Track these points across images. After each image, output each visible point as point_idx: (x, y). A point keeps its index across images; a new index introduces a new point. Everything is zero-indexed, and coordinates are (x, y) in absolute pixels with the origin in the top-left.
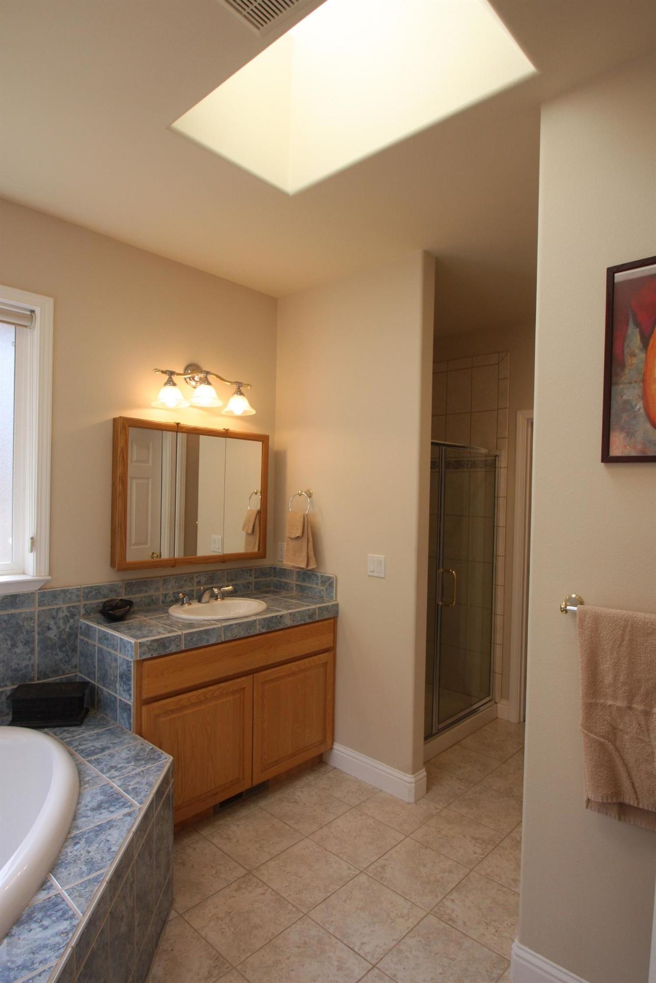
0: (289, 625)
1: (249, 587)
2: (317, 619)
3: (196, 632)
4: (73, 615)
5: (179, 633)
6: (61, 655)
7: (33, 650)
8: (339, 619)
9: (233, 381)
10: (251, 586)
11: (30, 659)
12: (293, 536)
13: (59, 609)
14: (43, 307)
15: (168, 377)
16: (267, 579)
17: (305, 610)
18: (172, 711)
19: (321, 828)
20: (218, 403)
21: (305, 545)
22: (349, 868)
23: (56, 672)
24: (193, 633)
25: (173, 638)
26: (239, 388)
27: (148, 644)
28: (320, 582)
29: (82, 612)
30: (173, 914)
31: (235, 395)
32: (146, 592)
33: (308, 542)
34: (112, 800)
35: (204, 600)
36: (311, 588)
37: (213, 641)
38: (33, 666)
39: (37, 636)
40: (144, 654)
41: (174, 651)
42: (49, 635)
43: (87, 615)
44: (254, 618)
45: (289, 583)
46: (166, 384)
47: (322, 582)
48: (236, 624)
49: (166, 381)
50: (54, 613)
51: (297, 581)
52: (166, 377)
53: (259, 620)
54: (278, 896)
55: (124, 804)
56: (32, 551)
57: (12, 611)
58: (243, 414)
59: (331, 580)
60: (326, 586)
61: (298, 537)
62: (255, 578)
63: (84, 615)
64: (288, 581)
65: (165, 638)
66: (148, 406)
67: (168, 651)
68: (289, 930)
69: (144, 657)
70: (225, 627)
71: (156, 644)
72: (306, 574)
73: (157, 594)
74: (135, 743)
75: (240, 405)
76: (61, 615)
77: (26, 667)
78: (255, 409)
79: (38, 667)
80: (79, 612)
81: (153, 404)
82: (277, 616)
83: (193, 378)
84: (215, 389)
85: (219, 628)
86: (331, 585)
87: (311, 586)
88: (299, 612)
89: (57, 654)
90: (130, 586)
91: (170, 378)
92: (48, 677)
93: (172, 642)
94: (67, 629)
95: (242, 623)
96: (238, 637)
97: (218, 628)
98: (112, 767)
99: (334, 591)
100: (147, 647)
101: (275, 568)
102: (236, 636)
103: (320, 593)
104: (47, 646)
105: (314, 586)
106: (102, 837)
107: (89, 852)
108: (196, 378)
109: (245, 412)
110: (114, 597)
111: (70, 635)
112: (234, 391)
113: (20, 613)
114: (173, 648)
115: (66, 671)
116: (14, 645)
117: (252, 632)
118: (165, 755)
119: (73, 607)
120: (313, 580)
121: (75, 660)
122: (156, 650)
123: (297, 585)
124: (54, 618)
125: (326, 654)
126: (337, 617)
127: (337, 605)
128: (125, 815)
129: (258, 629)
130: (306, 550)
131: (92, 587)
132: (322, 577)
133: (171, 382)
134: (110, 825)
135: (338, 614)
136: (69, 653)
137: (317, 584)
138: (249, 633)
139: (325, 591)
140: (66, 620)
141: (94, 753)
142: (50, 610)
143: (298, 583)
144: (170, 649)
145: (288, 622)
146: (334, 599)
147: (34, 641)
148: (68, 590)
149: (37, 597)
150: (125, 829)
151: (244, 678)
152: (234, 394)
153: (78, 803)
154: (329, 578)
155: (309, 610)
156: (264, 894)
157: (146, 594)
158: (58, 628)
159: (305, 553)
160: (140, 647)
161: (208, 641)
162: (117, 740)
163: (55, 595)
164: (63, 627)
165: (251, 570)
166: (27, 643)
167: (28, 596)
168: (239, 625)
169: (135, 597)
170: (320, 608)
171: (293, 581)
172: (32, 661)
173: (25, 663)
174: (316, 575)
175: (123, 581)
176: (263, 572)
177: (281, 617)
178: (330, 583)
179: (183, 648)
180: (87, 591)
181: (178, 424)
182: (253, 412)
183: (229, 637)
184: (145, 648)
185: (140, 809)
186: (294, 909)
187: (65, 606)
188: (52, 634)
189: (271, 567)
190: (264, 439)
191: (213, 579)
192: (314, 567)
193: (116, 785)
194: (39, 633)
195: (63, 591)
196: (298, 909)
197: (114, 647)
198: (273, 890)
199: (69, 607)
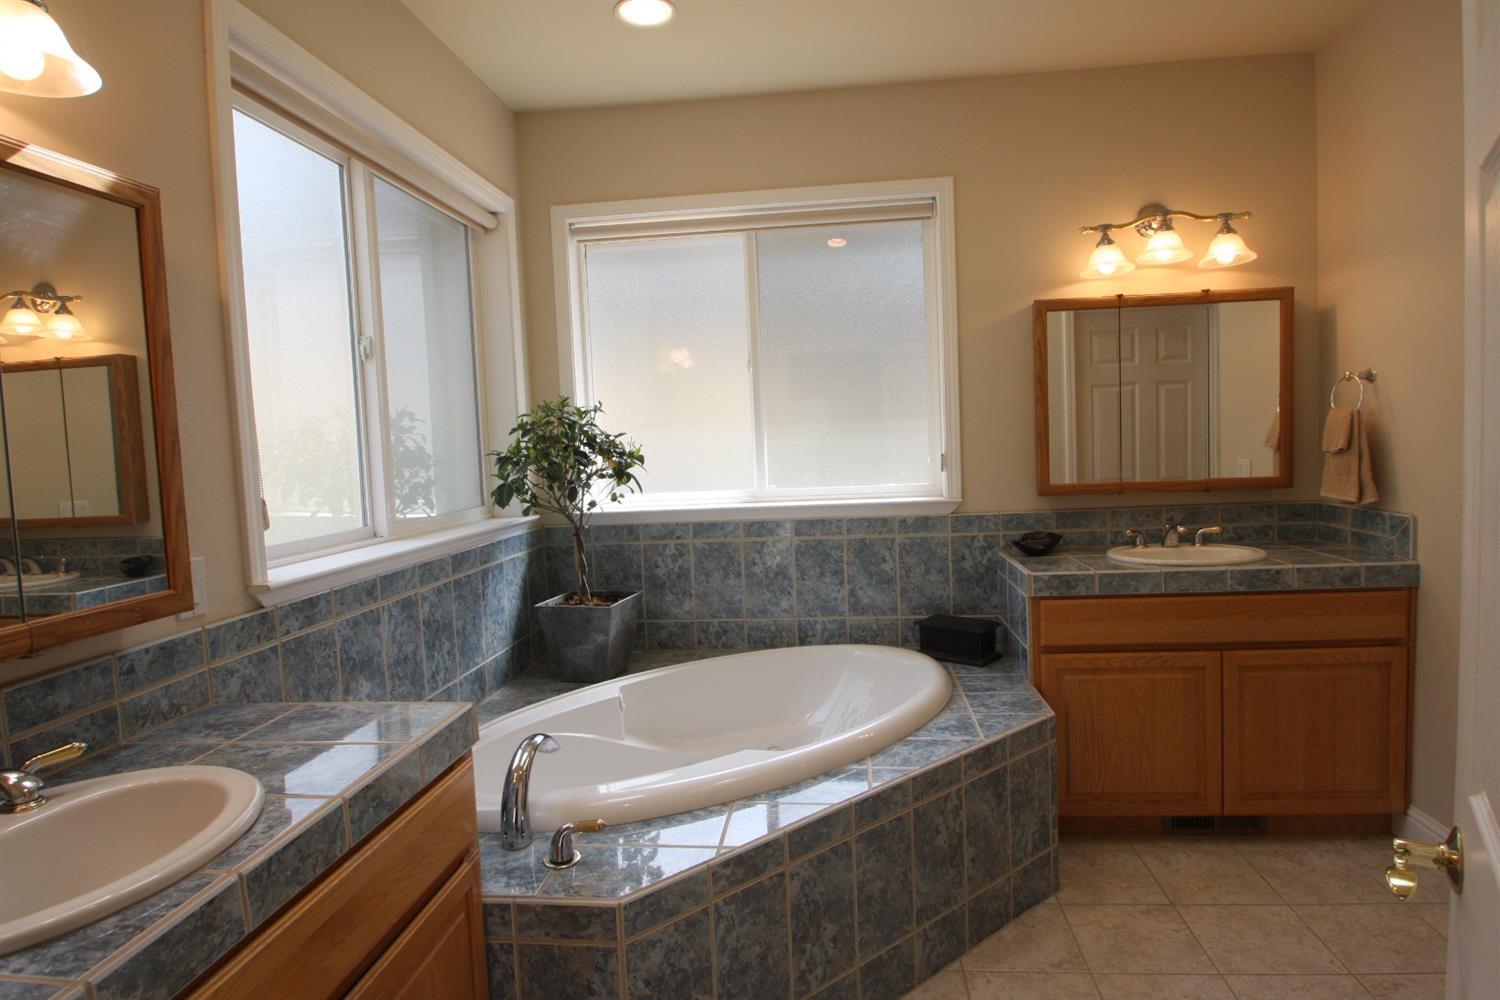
0: (1296, 587)
1: (1267, 535)
2: (1363, 585)
3: (1118, 574)
4: (990, 547)
5: (1092, 572)
6: (978, 591)
7: (947, 579)
8: (1422, 593)
9: (1215, 214)
10: (1271, 533)
11: (944, 589)
12: (1333, 449)
13: (973, 538)
14: (941, 190)
15: (1101, 234)
16: (1308, 523)
17: (1334, 568)
18: (1083, 671)
19: (1321, 905)
20: (1185, 255)
21: (1355, 463)
22: (1332, 962)
23: (973, 609)
24: (1114, 575)
25: (1082, 578)
26: (1226, 223)
27: (1046, 579)
28: (1387, 527)
29: (1002, 543)
30: (1052, 900)
31: (1219, 235)
32: (1087, 527)
33: (1360, 460)
34: (964, 727)
35: (1168, 542)
36: (1374, 537)
37: (1144, 590)
38: (948, 597)
39: (951, 565)
40: (1041, 590)
41: (1083, 594)
42: (964, 566)
43: (1006, 548)
44: (1223, 568)
45: (1342, 530)
46: (1098, 245)
47: (1392, 527)
48: (1187, 572)
49: (1099, 239)
50: (969, 541)
51: (1353, 526)
52: (1099, 235)
53: (1232, 572)
54: (1195, 942)
55: (971, 733)
56: (942, 470)
57: (924, 534)
58: (1234, 261)
59: (1405, 524)
60: (1397, 534)
61: (1341, 449)
62: (1280, 519)
63: (1004, 548)
64: (1340, 527)
65: (1071, 575)
66: (1077, 281)
67: (1074, 592)
68: (1184, 976)
69: (1040, 595)
70: (1168, 573)
71: (1056, 582)
72: (1369, 515)
73: (1103, 530)
74: (1027, 691)
75: (1228, 249)
76: (977, 544)
77: (941, 597)
78: (1255, 251)
79: (954, 600)
80: (998, 544)
81: (1082, 275)
82: (1271, 570)
83: (1150, 227)
84: (1180, 236)
85: (1159, 574)
86: (1405, 532)
87: (1375, 534)
88: (1319, 569)
89: (973, 589)
90: (1063, 517)
91: (1106, 234)
92: (965, 614)
93: (1080, 583)
94: (984, 562)
95: (1199, 572)
96: (1191, 591)
97: (1154, 573)
98: (984, 705)
99: (1411, 543)
100: (1045, 582)
101: (1321, 506)
102: (1187, 590)
103: (1388, 546)
104: (962, 579)
105: (1379, 534)
106: (930, 749)
107: (910, 753)
108: (1154, 225)
109: (1238, 258)
110: (1042, 530)
111: (988, 569)
112: (1218, 229)
113: (933, 538)
114: (1082, 590)
115: (985, 611)
116: (928, 572)
117: (1217, 588)
118: (1049, 709)
119: (992, 537)
120: (1377, 524)
121: (995, 600)
122: (1056, 589)
123: (1353, 533)
124: (969, 547)
125: (1389, 649)
126: (1417, 588)
127: (1417, 567)
128: (963, 741)
129: (1230, 585)
130: (1357, 471)
131: (1012, 515)
132: (1391, 517)
133: (1106, 240)
134: (945, 743)
135: (1419, 583)
136: (988, 590)
137: (1384, 531)
138: (1210, 589)
139: (1395, 542)
140: (984, 550)
141: (977, 690)
142: (963, 537)
143: (1353, 530)
144: (1078, 590)
145: (1294, 583)
146: (1411, 557)
147: (948, 571)
148: (984, 516)
149: (950, 522)
150: (954, 750)
151: (1201, 653)
152: (1218, 233)
153: (931, 720)
154: (1403, 520)
155: (1342, 568)
156: (1177, 932)
157: (1088, 530)
158: (974, 559)
159: (1354, 478)
160: (1035, 581)
161: (1137, 589)
162: (1009, 686)
163: (969, 521)
164: (979, 559)
165: (1270, 507)
166: (941, 571)
167: (941, 519)
168: (1193, 574)
169: (1069, 532)
170: (1369, 569)
171: (1346, 527)
172: (947, 592)
173: (939, 593)
174: (1380, 515)
175: (1053, 510)
176: (1296, 511)
177: (1278, 572)
178: (1404, 529)
179: (1097, 592)
180: (1006, 519)
181: (1120, 296)
182: (1253, 256)
183: (1174, 588)
184: (1041, 584)
185: (981, 741)
186: (1209, 963)
187: (982, 534)
188: (967, 565)
189: (1315, 505)
190: (1284, 296)
191: (1194, 516)
192: (1372, 500)
193: (975, 719)
194: (953, 562)
195: (979, 517)
196: (1213, 964)
197: (1015, 580)
198: (1192, 932)
199: (986, 536)
